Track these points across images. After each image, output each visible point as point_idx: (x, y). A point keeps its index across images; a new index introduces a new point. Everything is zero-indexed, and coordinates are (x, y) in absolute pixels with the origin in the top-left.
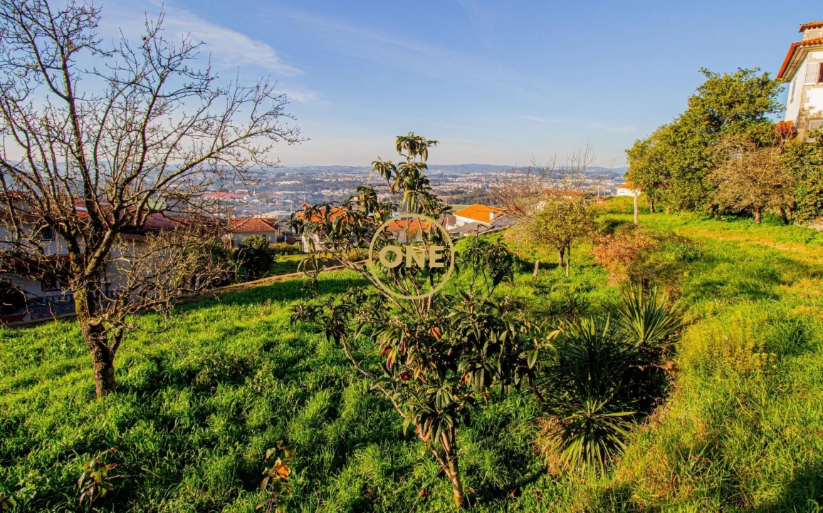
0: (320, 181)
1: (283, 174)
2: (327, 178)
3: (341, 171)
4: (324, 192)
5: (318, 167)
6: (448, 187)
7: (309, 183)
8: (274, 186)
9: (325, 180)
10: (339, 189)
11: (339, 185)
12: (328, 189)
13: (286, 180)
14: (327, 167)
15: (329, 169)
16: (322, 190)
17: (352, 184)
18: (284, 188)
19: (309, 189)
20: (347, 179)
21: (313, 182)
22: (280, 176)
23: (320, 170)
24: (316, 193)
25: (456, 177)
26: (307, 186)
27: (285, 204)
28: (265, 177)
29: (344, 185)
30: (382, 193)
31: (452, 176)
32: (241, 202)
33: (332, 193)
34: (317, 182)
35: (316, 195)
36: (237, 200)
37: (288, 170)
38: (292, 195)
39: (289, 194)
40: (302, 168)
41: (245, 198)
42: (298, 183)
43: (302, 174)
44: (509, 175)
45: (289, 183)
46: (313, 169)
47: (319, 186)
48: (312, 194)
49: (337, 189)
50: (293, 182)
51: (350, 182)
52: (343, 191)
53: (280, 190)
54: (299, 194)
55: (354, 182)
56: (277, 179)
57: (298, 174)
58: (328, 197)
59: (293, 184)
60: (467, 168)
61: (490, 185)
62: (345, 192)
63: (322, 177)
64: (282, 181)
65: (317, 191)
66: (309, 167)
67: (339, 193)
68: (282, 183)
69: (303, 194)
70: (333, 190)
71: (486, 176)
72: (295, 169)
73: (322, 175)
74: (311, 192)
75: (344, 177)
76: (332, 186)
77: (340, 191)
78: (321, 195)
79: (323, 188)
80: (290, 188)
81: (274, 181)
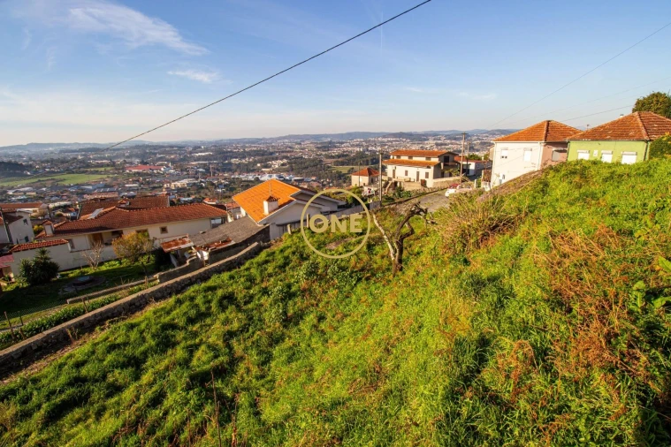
0: (230, 152)
1: (200, 147)
2: (236, 149)
3: (248, 143)
4: (233, 161)
5: (230, 140)
6: (335, 152)
7: (221, 154)
8: (191, 157)
9: (235, 151)
11: (246, 154)
12: (236, 158)
13: (201, 152)
14: (236, 140)
15: (239, 141)
18: (199, 159)
19: (220, 158)
20: (252, 149)
21: (224, 152)
22: (197, 148)
23: (231, 142)
24: (226, 162)
25: (342, 143)
26: (219, 156)
27: (197, 172)
28: (183, 151)
29: (250, 154)
30: (281, 159)
31: (339, 143)
32: (158, 173)
34: (227, 152)
35: (225, 164)
36: (155, 171)
37: (203, 143)
38: (205, 165)
39: (202, 164)
40: (217, 142)
41: (162, 169)
42: (212, 154)
43: (215, 146)
44: (385, 140)
45: (203, 154)
46: (225, 142)
47: (229, 156)
48: (222, 163)
49: (244, 157)
50: (207, 153)
53: (195, 161)
54: (211, 163)
55: (258, 151)
56: (193, 151)
57: (212, 146)
58: (236, 164)
59: (207, 155)
60: (351, 136)
61: (369, 149)
62: (250, 160)
63: (232, 148)
64: (198, 153)
65: (227, 160)
66: (222, 140)
68: (198, 155)
69: (214, 163)
70: (240, 159)
71: (366, 142)
72: (210, 143)
73: (232, 146)
74: (222, 161)
75: (251, 147)
76: (240, 155)
77: (247, 159)
78: (230, 164)
79: (232, 157)
80: (204, 158)
81: (191, 153)
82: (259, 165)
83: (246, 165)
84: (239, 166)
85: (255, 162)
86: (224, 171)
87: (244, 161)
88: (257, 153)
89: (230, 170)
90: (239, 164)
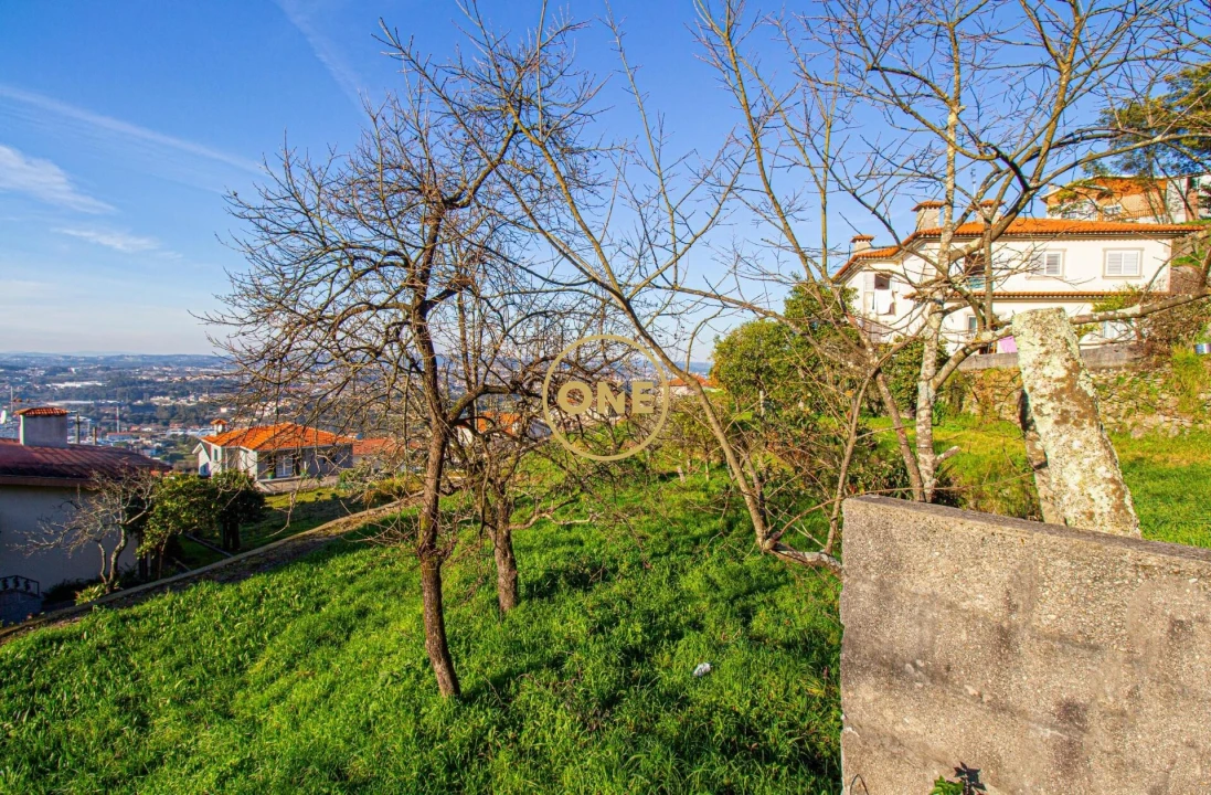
0: (147, 382)
1: (65, 370)
2: (164, 376)
3: (192, 365)
4: (156, 400)
5: (142, 356)
7: (124, 385)
8: (42, 391)
9: (160, 380)
10: (188, 394)
11: (188, 388)
12: (164, 394)
13: (71, 380)
14: (159, 357)
15: (166, 361)
16: (151, 396)
17: (214, 385)
18: (67, 394)
19: (123, 395)
20: (203, 377)
21: (133, 383)
22: (57, 370)
23: (147, 362)
24: (139, 402)
26: (120, 390)
28: (19, 375)
29: (198, 388)
33: (173, 402)
34: (141, 382)
35: (138, 406)
37: (75, 362)
38: (88, 408)
39: (81, 405)
40: (107, 359)
42: (100, 384)
43: (108, 369)
45: (78, 385)
46: (131, 360)
47: (146, 391)
48: (130, 404)
49: (185, 394)
50: (87, 383)
51: (211, 382)
52: (197, 398)
53: (57, 399)
54: (101, 405)
55: (218, 382)
56: (48, 377)
57: (98, 368)
58: (166, 408)
59: (88, 388)
62: (200, 400)
63: (152, 374)
64: (62, 382)
65: (141, 398)
66: (121, 357)
67: (189, 402)
68: (62, 386)
69: (111, 405)
70: (176, 397)
72: (93, 361)
73: (152, 370)
74: (128, 401)
75: (198, 373)
76: (174, 389)
77: (192, 398)
78: (150, 407)
79: (153, 394)
80: (80, 394)
81: (43, 381)
82: (224, 410)
83: (193, 409)
84: (173, 411)
85: (215, 406)
86: (139, 421)
87: (183, 401)
88: (217, 386)
89: (152, 420)
90: (174, 407)
